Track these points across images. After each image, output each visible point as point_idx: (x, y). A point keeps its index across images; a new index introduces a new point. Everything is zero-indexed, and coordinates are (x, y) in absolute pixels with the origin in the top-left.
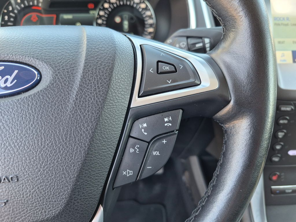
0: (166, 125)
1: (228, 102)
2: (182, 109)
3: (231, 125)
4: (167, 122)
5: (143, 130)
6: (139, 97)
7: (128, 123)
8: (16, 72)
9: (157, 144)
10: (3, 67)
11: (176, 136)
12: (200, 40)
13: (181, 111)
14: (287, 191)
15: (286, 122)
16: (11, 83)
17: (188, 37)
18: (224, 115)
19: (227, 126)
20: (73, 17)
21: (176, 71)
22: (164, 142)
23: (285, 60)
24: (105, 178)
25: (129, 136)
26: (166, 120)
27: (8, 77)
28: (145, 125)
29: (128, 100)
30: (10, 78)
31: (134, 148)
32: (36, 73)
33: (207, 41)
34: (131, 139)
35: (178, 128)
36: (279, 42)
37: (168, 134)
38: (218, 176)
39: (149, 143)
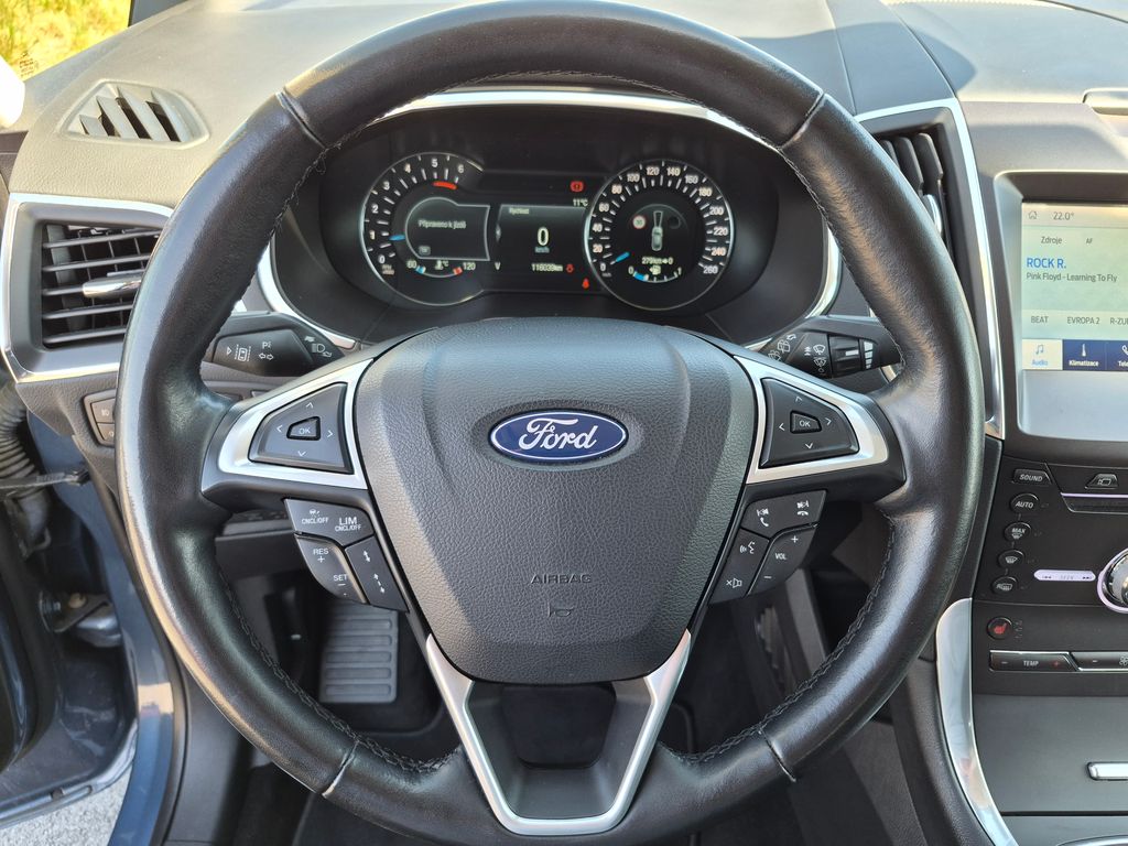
0: (799, 513)
1: (902, 483)
2: (827, 491)
3: (904, 519)
4: (801, 509)
5: (762, 519)
6: (760, 467)
7: (742, 508)
8: (595, 428)
9: (783, 542)
10: (576, 421)
11: (813, 532)
12: (855, 344)
13: (824, 492)
14: (1026, 663)
15: (1030, 505)
16: (589, 443)
17: (830, 335)
18: (893, 502)
19: (896, 519)
20: (531, 211)
21: (820, 429)
22: (795, 539)
23: (1043, 362)
24: (700, 592)
25: (740, 527)
26: (800, 505)
27: (585, 434)
28: (766, 512)
29: (744, 472)
30: (588, 438)
31: (746, 546)
32: (624, 432)
33: (868, 346)
34: (742, 532)
35: (817, 519)
36: (1034, 319)
37: (799, 528)
38: (875, 600)
39: (770, 539)
